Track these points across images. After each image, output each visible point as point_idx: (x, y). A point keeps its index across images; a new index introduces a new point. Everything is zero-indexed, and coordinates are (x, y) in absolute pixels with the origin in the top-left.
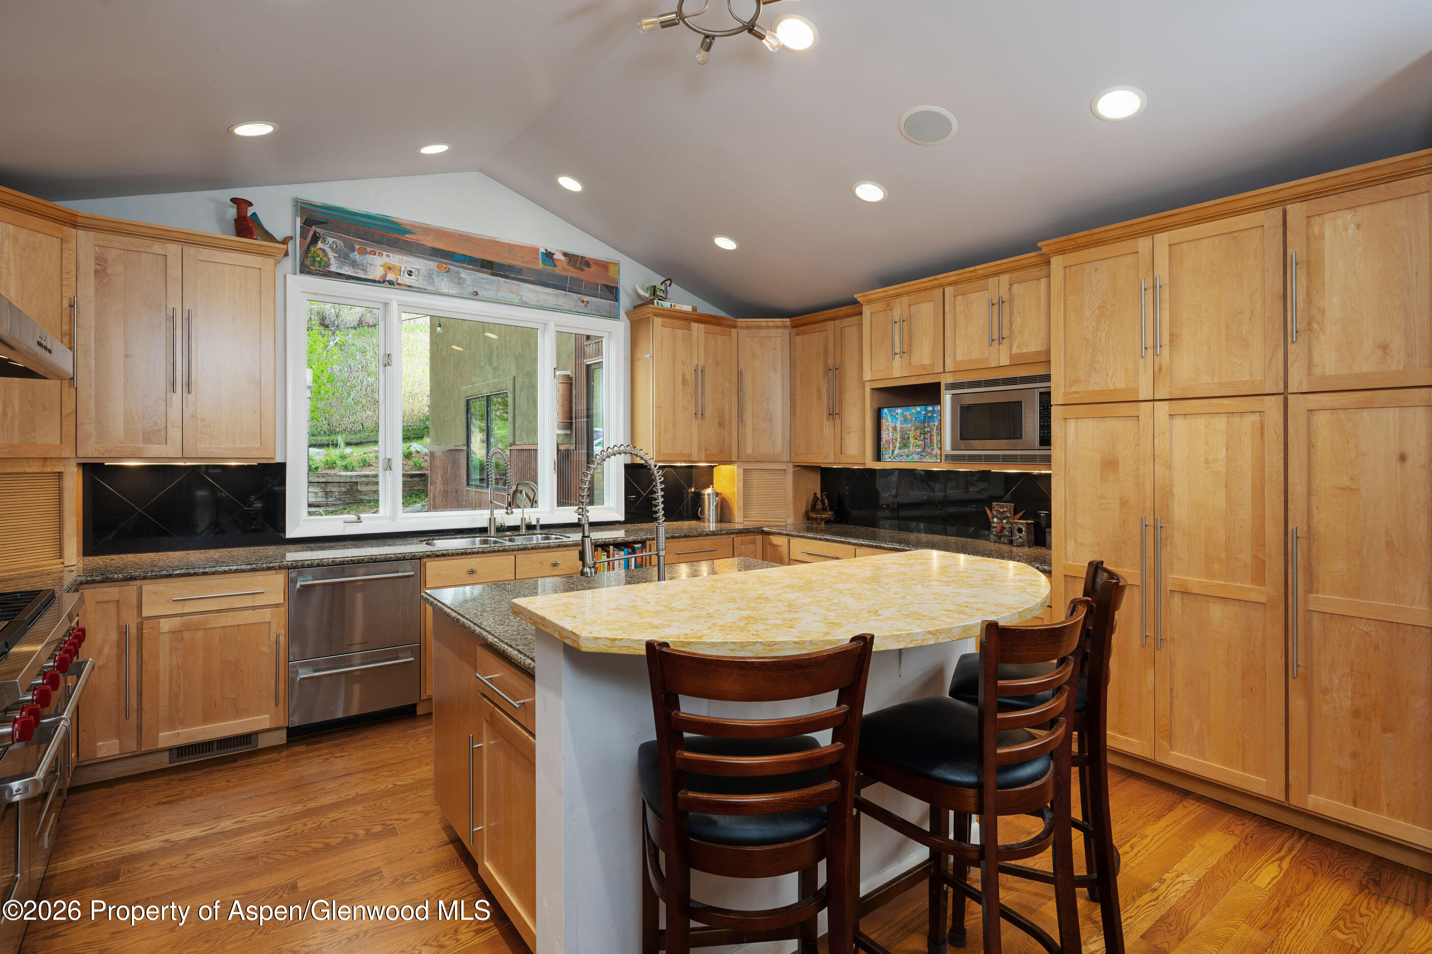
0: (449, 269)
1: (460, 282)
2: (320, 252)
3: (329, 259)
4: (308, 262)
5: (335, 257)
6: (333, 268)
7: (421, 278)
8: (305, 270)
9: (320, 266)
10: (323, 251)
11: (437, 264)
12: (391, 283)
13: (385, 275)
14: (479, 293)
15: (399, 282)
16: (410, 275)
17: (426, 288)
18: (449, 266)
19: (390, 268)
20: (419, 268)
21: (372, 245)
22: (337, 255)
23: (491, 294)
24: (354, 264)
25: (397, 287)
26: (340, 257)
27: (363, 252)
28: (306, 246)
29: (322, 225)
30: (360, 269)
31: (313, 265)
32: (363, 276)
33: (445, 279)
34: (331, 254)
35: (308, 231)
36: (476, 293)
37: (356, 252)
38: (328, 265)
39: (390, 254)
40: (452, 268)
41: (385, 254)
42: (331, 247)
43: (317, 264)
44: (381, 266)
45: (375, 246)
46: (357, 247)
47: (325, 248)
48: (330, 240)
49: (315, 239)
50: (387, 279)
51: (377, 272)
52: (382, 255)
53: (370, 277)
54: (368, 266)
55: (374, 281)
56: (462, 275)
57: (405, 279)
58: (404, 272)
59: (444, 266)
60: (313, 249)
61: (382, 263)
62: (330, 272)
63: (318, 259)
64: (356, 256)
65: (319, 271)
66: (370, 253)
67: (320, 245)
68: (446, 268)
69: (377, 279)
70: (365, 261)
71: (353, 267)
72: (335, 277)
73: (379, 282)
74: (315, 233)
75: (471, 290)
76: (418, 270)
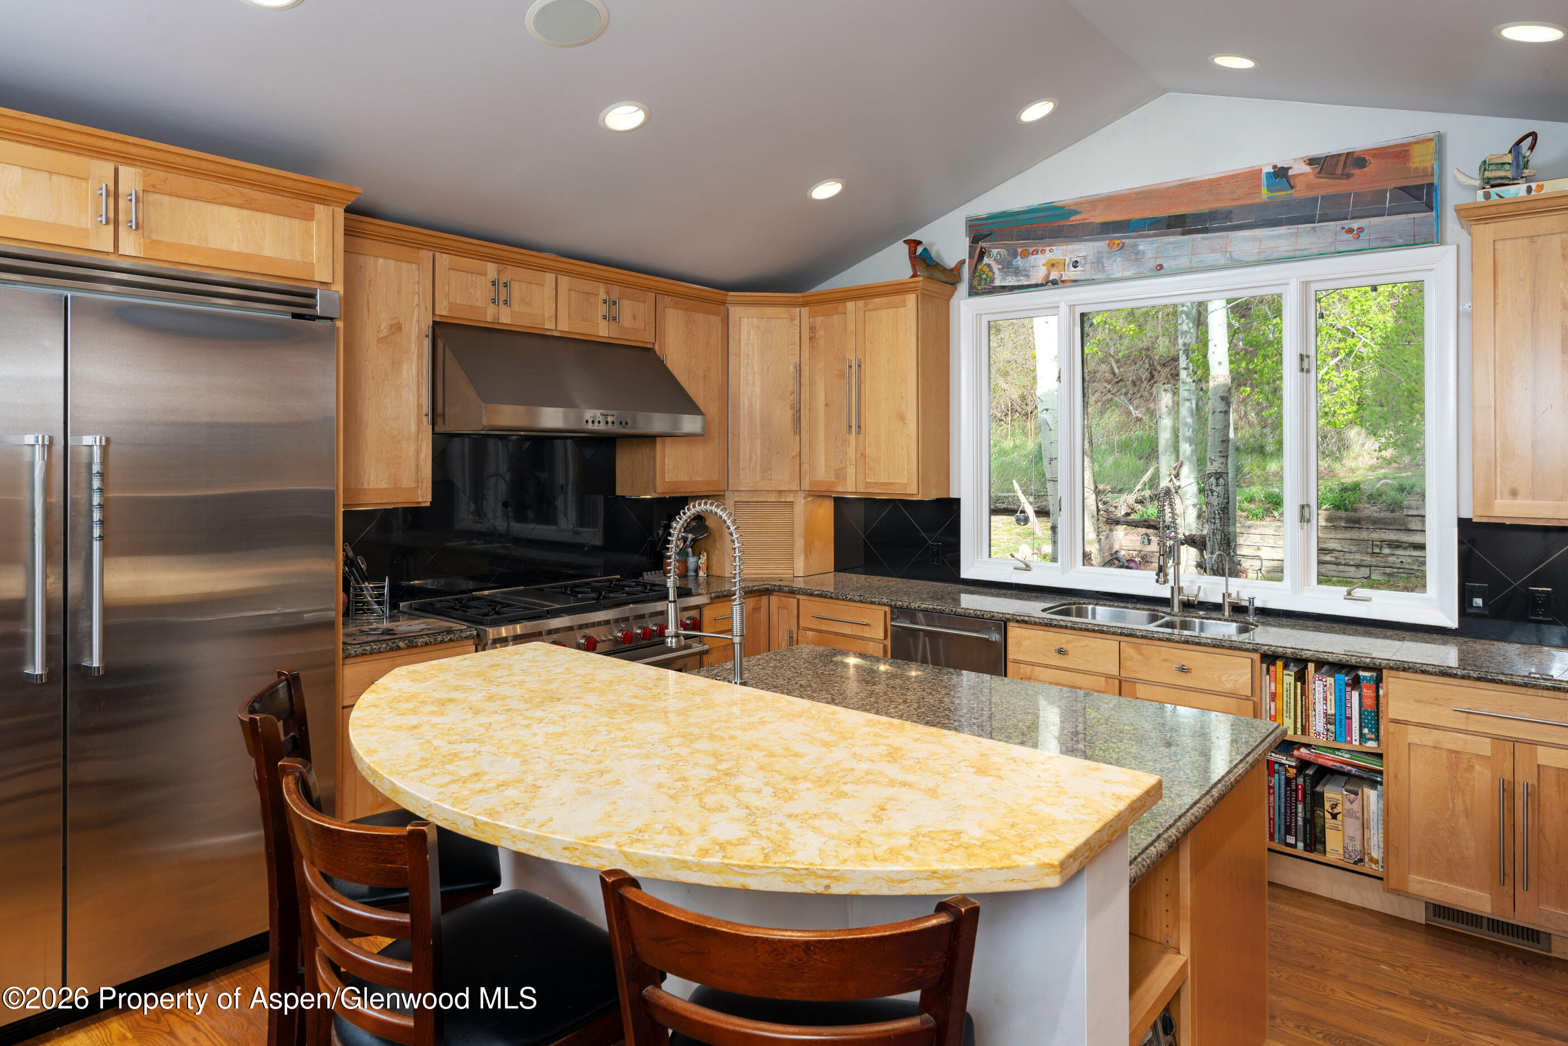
0: (1123, 243)
1: (1137, 257)
2: (986, 269)
3: (994, 273)
4: (975, 283)
5: (999, 269)
6: (997, 283)
7: (1088, 266)
8: (973, 292)
9: (986, 283)
10: (989, 265)
11: (1108, 242)
12: (1054, 282)
13: (1048, 275)
14: (1165, 266)
15: (1063, 279)
16: (1075, 267)
17: (1094, 278)
18: (1123, 241)
19: (1053, 265)
20: (1085, 254)
21: (1033, 243)
22: (1000, 267)
23: (1183, 262)
24: (1017, 272)
25: (1061, 285)
26: (1003, 268)
27: (1025, 255)
28: (974, 266)
29: (988, 238)
30: (1023, 276)
31: (979, 285)
32: (1025, 283)
33: (1119, 259)
34: (996, 267)
35: (976, 248)
36: (1160, 267)
37: (1019, 257)
38: (993, 280)
39: (1054, 248)
40: (1127, 241)
41: (1048, 249)
42: (995, 260)
43: (983, 282)
44: (1043, 265)
45: (1038, 243)
46: (1019, 250)
47: (990, 262)
48: (995, 251)
49: (982, 254)
50: (1051, 278)
51: (1038, 275)
52: (1045, 251)
53: (1033, 282)
54: (1031, 269)
55: (1036, 286)
56: (1141, 248)
57: (1071, 274)
58: (1068, 265)
59: (1116, 242)
60: (979, 267)
61: (1044, 262)
62: (994, 287)
63: (984, 276)
64: (1019, 262)
65: (985, 289)
66: (1032, 254)
67: (986, 260)
68: (1119, 244)
69: (1040, 282)
70: (1027, 265)
71: (1016, 276)
72: (999, 292)
73: (1042, 285)
74: (981, 248)
75: (1152, 264)
76: (1085, 257)
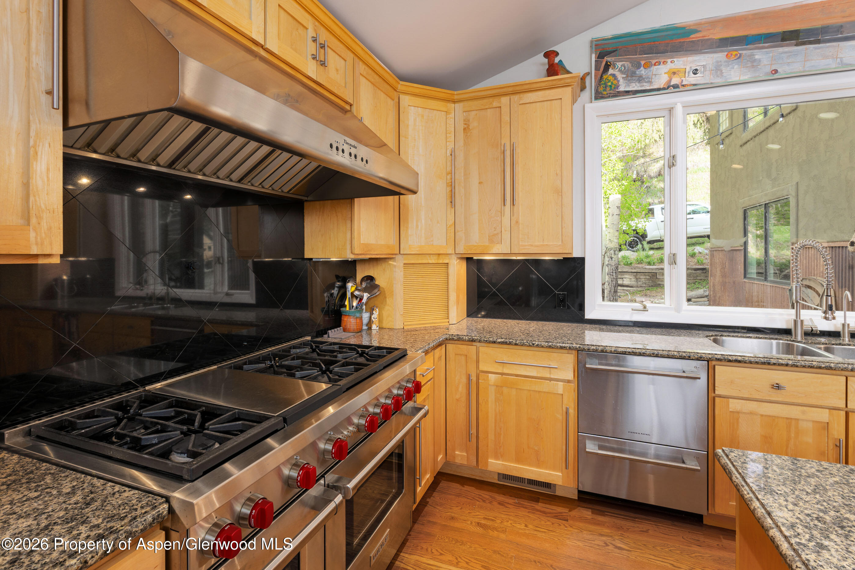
0: (740, 54)
1: (754, 64)
2: (611, 78)
3: (618, 81)
4: (601, 89)
5: (623, 78)
6: (622, 88)
7: (707, 73)
8: (599, 96)
9: (611, 89)
10: (614, 75)
11: (726, 53)
12: (676, 86)
13: (670, 81)
14: (779, 70)
15: (684, 83)
16: (695, 74)
17: (713, 82)
18: (740, 52)
19: (674, 73)
20: (704, 63)
21: (655, 56)
22: (625, 76)
23: (797, 67)
24: (640, 79)
25: (682, 89)
26: (627, 76)
27: (647, 66)
28: (599, 76)
29: (612, 54)
30: (646, 82)
31: (605, 90)
32: (648, 88)
33: (736, 66)
34: (620, 76)
35: (601, 62)
36: (776, 71)
37: (642, 68)
38: (617, 86)
39: (674, 60)
40: (744, 52)
41: (669, 60)
42: (620, 71)
43: (608, 89)
44: (665, 73)
45: (660, 57)
46: (643, 63)
47: (614, 73)
48: (619, 64)
49: (607, 67)
50: (672, 84)
51: (661, 81)
52: (667, 62)
53: (655, 87)
54: (653, 77)
55: (659, 89)
56: (757, 57)
57: (691, 79)
58: (689, 72)
59: (734, 53)
60: (605, 77)
61: (666, 71)
62: (619, 92)
63: (609, 84)
64: (642, 71)
65: (610, 93)
66: (655, 65)
67: (611, 71)
68: (736, 55)
69: (662, 87)
70: (650, 73)
71: (639, 82)
72: (623, 96)
73: (664, 89)
74: (607, 62)
75: (768, 69)
76: (704, 66)
